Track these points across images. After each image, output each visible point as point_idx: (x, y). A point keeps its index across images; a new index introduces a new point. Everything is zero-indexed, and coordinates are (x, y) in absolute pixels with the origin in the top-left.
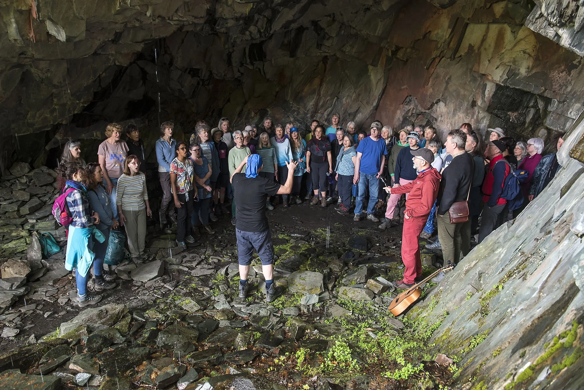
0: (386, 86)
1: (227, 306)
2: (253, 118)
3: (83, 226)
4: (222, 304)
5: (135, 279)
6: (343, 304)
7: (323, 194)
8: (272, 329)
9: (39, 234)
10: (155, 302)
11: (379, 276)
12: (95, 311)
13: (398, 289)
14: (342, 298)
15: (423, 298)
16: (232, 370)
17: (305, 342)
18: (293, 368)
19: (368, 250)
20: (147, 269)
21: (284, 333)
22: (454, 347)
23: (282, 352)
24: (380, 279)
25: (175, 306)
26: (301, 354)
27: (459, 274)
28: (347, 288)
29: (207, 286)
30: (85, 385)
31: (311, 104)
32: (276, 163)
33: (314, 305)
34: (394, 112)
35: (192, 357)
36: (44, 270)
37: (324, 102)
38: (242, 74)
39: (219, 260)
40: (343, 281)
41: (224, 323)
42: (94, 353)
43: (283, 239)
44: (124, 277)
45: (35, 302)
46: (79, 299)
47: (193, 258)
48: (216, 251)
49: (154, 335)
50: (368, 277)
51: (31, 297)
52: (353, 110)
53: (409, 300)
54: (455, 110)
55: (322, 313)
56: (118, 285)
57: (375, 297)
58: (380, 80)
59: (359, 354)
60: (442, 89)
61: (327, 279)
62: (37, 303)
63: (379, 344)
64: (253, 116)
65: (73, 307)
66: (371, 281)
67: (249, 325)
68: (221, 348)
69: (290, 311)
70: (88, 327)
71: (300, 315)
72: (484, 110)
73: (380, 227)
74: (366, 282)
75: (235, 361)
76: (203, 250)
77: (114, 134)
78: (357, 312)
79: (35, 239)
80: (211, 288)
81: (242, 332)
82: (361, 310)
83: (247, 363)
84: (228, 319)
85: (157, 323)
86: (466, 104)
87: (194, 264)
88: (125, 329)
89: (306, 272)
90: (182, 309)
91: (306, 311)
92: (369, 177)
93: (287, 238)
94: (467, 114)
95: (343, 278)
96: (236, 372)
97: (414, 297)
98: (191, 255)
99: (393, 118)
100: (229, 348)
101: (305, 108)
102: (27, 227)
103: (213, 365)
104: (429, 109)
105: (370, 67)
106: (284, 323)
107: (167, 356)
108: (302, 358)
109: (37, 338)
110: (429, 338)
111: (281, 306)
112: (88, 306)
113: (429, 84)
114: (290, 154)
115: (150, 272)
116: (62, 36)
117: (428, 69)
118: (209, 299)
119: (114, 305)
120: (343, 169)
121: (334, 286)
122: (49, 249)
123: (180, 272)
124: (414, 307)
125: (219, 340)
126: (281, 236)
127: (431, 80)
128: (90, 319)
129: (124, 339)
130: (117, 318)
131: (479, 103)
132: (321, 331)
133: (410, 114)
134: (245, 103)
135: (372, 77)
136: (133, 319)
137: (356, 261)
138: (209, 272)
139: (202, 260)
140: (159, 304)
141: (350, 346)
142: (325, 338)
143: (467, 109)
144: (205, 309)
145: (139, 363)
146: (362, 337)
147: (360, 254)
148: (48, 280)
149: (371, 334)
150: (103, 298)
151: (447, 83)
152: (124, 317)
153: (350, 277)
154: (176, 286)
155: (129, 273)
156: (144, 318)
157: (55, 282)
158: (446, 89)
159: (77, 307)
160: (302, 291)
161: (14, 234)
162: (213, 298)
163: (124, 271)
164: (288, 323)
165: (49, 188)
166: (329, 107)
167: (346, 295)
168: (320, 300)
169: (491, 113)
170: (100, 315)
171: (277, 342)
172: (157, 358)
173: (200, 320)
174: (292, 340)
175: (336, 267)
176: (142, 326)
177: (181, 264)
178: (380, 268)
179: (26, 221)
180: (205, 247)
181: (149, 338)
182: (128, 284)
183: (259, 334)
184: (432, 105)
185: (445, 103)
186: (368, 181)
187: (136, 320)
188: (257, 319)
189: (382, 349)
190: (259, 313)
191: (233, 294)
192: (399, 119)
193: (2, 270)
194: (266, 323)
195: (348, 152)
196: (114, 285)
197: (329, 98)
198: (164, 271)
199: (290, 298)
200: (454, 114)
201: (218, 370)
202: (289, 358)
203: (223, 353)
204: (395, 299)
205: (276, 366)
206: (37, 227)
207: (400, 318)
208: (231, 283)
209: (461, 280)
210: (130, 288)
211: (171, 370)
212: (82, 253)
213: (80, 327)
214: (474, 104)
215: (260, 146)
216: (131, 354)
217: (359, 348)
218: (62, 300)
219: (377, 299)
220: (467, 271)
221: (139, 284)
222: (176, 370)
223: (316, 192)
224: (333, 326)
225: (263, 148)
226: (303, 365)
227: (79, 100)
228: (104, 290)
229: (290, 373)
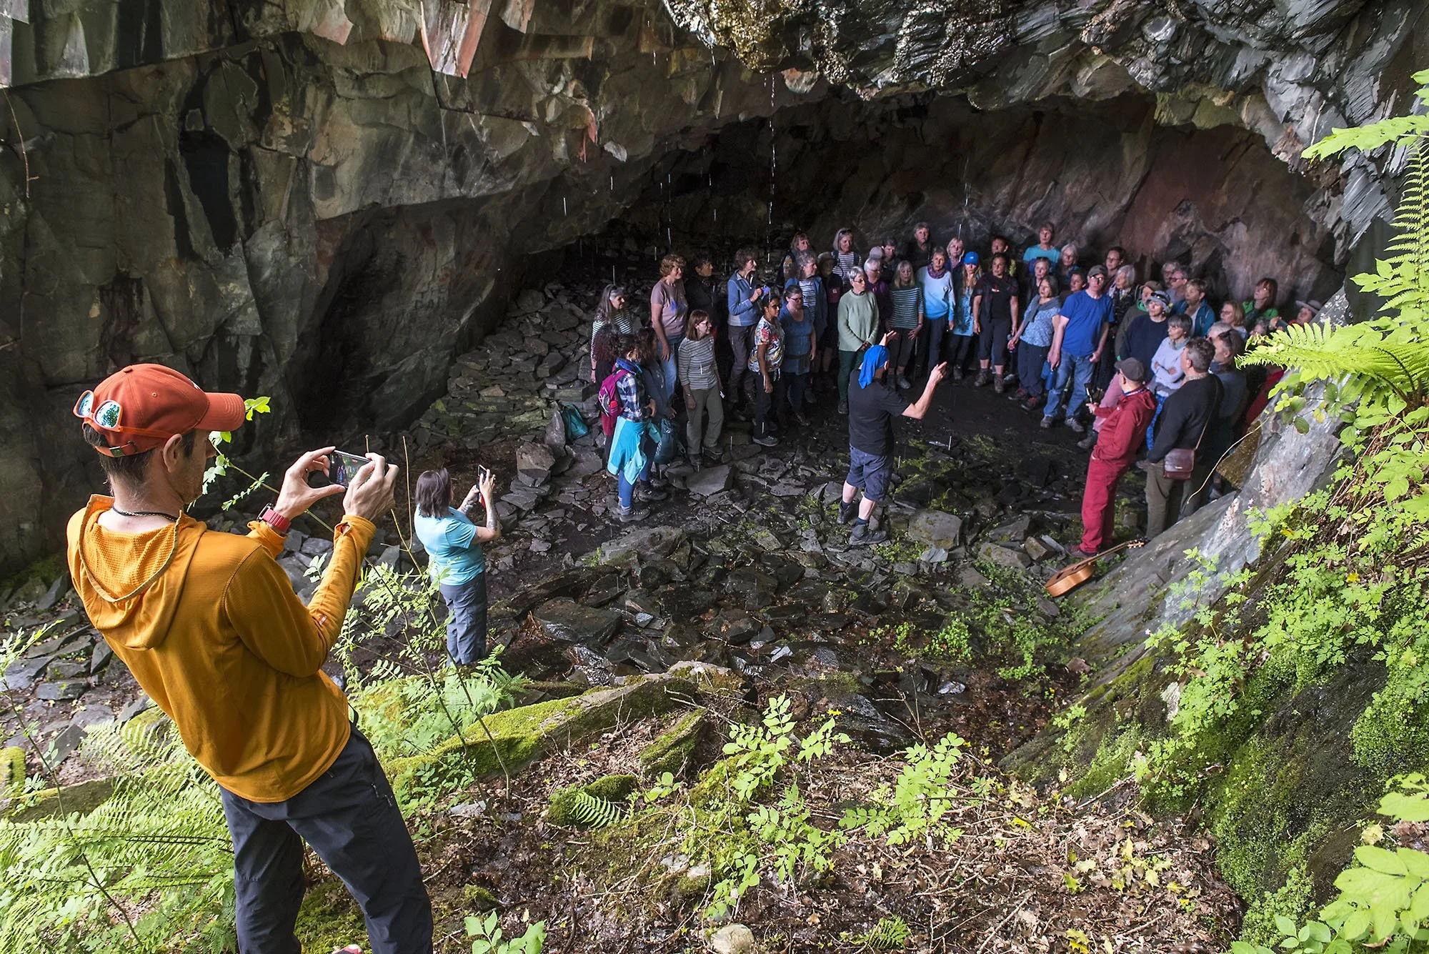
0: (1148, 174)
1: (817, 549)
2: (895, 208)
3: (636, 420)
4: (810, 546)
5: (692, 489)
6: (984, 569)
7: (998, 370)
8: (875, 589)
9: (560, 405)
10: (720, 528)
11: (1047, 533)
12: (645, 534)
13: (1072, 557)
14: (983, 559)
15: (1098, 578)
16: (816, 636)
17: (915, 614)
18: (891, 645)
19: (1047, 484)
20: (710, 477)
21: (889, 598)
22: (1098, 652)
23: (881, 624)
24: (1046, 538)
25: (747, 538)
26: (904, 630)
27: (1149, 555)
28: (993, 546)
29: (793, 514)
30: (646, 627)
31: (1004, 192)
32: (921, 312)
33: (940, 564)
34: (1157, 225)
35: (768, 612)
36: (569, 461)
37: (1029, 190)
38: (883, 134)
39: (813, 474)
40: (990, 534)
41: (811, 572)
42: (651, 589)
43: (916, 448)
44: (677, 484)
45: (561, 506)
46: (621, 511)
47: (775, 465)
48: (809, 457)
49: (721, 575)
50: (1028, 533)
51: (556, 498)
52: (1081, 208)
53: (1075, 579)
54: (1263, 242)
55: (951, 577)
56: (669, 496)
57: (1031, 565)
58: (1138, 159)
59: (980, 640)
60: (1246, 201)
61: (967, 526)
62: (567, 508)
63: (1012, 632)
64: (895, 202)
65: (612, 521)
66: (1032, 540)
67: (844, 580)
68: (805, 607)
69: (903, 568)
70: (639, 554)
71: (917, 576)
72: (1311, 254)
73: (1080, 444)
74: (1024, 540)
75: (821, 626)
76: (791, 454)
77: (674, 272)
78: (997, 582)
79: (556, 414)
80: (798, 518)
81: (833, 590)
82: (1006, 581)
83: (834, 631)
84: (818, 568)
85: (723, 560)
86: (1281, 237)
87: (775, 477)
88: (684, 563)
89: (939, 513)
90: (756, 544)
91: (926, 570)
92: (1077, 360)
93: (922, 447)
94: (1281, 256)
95: (992, 528)
96: (820, 639)
97: (1082, 575)
98: (772, 461)
99: (1154, 233)
100: (814, 608)
101: (992, 196)
102: (546, 395)
103: (793, 626)
104: (1218, 231)
105: (1124, 135)
106: (892, 584)
107: (737, 607)
108: (904, 635)
109: (575, 557)
110: (1078, 636)
111: (892, 559)
112: (632, 522)
113: (1224, 187)
114: (951, 294)
115: (714, 483)
116: (622, 156)
117: (1224, 159)
118: (793, 533)
119: (669, 529)
120: (1033, 334)
121: (976, 539)
122: (574, 430)
123: (756, 486)
124: (1082, 589)
125: (804, 595)
126: (913, 443)
127: (1228, 179)
128: (640, 544)
129: (684, 577)
130: (672, 547)
131: (1305, 239)
132: (940, 603)
133: (1185, 232)
134: (885, 178)
135: (1126, 150)
136: (693, 550)
137: (1019, 505)
138: (796, 492)
139: (788, 471)
140: (725, 533)
141: (971, 629)
142: (942, 612)
143: (1282, 246)
144: (788, 547)
145: (705, 611)
146: (993, 620)
147: (1031, 491)
148: (575, 476)
149: (1007, 617)
150: (652, 513)
151: (1255, 192)
152: (682, 545)
153: (1002, 530)
154: (749, 508)
155: (684, 479)
156: (706, 550)
157: (585, 479)
158: (1252, 201)
159: (617, 521)
160: (928, 542)
161: (528, 403)
162: (799, 532)
163: (678, 476)
164: (898, 585)
165: (571, 334)
166: (1037, 199)
167: (989, 555)
168: (950, 558)
169: (1323, 261)
170: (653, 540)
171: (878, 610)
172: (726, 608)
173: (779, 563)
174: (898, 609)
175: (985, 510)
176: (705, 561)
177: (755, 473)
178: (1055, 519)
179: (544, 386)
180: (792, 448)
181: (714, 579)
182: (683, 496)
183: (855, 595)
184: (1224, 226)
185: (1248, 226)
186: (1074, 365)
187: (697, 552)
188: (856, 573)
189: (1013, 639)
190: (859, 565)
191: (827, 531)
192: (1164, 237)
193: (518, 457)
194: (867, 581)
195: (1047, 306)
196: (664, 495)
197: (1038, 183)
198: (733, 483)
199: (908, 548)
200: (1260, 251)
201: (798, 633)
202: (888, 632)
203: (807, 613)
204: (1058, 573)
205: (869, 639)
206: (557, 395)
207: (1058, 601)
208: (827, 513)
209: (1150, 563)
210: (685, 503)
211: (745, 626)
212: (632, 454)
213: (628, 554)
214: (1295, 240)
215: (897, 283)
216: (696, 599)
217: (983, 633)
218: (598, 509)
219: (1033, 569)
220: (1160, 553)
221: (698, 497)
222: (750, 626)
223: (984, 364)
224: (959, 599)
225: (902, 288)
226: (903, 642)
227: (620, 201)
228: (650, 502)
229: (884, 651)
